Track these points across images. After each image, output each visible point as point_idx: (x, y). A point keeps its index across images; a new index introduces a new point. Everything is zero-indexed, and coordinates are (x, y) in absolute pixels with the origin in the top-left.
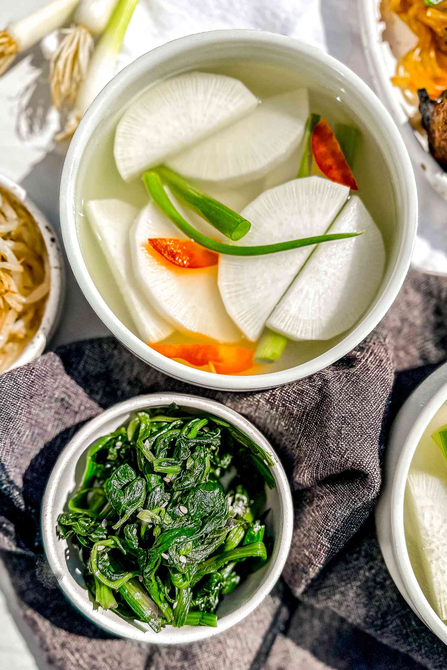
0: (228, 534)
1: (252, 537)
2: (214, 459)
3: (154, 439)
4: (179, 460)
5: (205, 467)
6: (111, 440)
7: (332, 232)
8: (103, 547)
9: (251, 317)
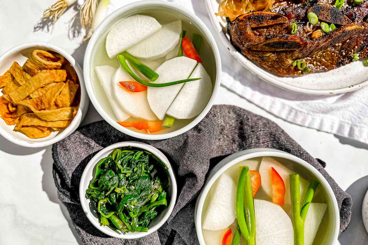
0: (152, 196)
1: (161, 197)
2: (146, 167)
3: (122, 160)
4: (131, 168)
5: (142, 170)
6: (106, 160)
7: (190, 78)
8: (103, 202)
9: (160, 111)
